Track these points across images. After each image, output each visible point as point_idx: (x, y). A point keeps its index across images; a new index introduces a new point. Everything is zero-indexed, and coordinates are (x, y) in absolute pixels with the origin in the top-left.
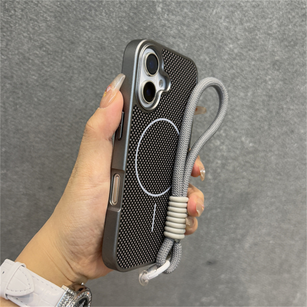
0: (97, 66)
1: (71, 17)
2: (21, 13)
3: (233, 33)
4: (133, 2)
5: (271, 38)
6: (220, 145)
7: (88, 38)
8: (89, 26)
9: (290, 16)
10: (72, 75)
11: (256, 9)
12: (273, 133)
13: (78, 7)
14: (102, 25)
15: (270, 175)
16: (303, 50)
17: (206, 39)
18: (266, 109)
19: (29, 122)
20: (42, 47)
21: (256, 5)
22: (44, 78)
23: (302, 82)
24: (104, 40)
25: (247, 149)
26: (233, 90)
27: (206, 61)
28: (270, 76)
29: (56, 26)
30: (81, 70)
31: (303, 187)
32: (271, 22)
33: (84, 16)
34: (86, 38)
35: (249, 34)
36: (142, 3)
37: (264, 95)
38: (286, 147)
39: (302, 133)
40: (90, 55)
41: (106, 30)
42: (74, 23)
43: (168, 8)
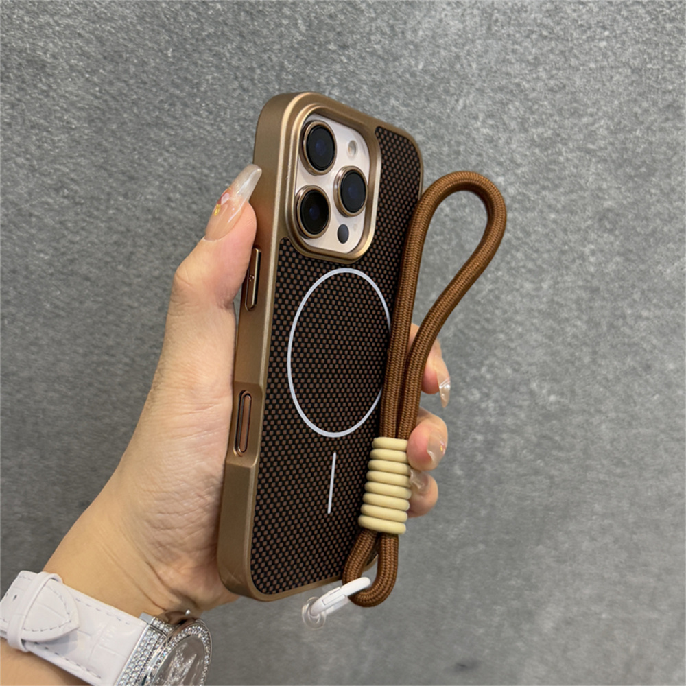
0: (191, 229)
1: (126, 120)
2: (10, 111)
3: (505, 151)
4: (271, 86)
5: (594, 160)
6: (481, 400)
7: (167, 167)
8: (169, 140)
9: (637, 109)
10: (131, 249)
11: (558, 96)
12: (604, 372)
13: (143, 98)
14: (201, 138)
15: (599, 466)
16: (670, 185)
17: (443, 166)
18: (585, 317)
19: (33, 357)
20: (62, 187)
21: (557, 86)
22: (65, 258)
23: (667, 256)
24: (206, 171)
25: (543, 407)
26: (507, 278)
27: (443, 214)
28: (592, 243)
29: (93, 141)
30: (152, 239)
31: (677, 492)
32: (593, 124)
33: (157, 117)
34: (162, 166)
35: (541, 151)
36: (292, 87)
37: (580, 287)
38: (635, 402)
39: (672, 370)
40: (172, 205)
41: (211, 148)
42: (135, 134)
43: (353, 97)
